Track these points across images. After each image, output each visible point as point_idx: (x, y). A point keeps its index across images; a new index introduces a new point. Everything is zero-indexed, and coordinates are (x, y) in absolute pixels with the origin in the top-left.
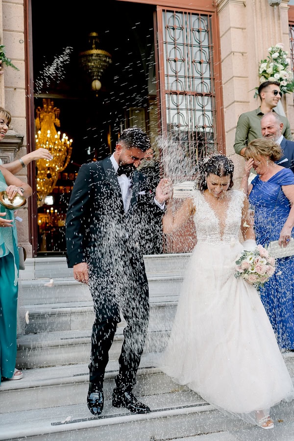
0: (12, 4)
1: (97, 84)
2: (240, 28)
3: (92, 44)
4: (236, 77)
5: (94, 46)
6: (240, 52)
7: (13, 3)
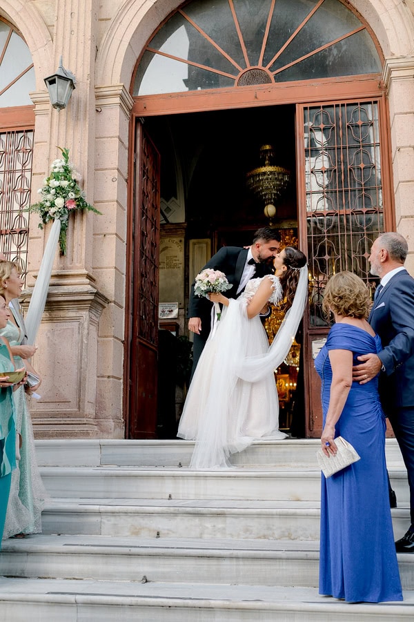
0: (106, 139)
1: (270, 210)
2: (410, 113)
3: (265, 160)
4: (403, 182)
5: (267, 162)
6: (410, 147)
7: (108, 137)
